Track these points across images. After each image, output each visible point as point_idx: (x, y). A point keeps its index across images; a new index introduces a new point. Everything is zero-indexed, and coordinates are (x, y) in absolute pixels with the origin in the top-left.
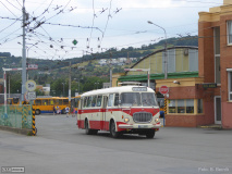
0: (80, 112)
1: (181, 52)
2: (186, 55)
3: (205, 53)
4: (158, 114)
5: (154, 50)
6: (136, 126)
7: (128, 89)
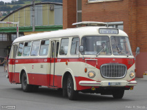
0: (13, 62)
1: (48, 7)
2: (52, 10)
3: (68, 9)
4: (133, 67)
5: (23, 5)
6: (105, 83)
7: (92, 31)
